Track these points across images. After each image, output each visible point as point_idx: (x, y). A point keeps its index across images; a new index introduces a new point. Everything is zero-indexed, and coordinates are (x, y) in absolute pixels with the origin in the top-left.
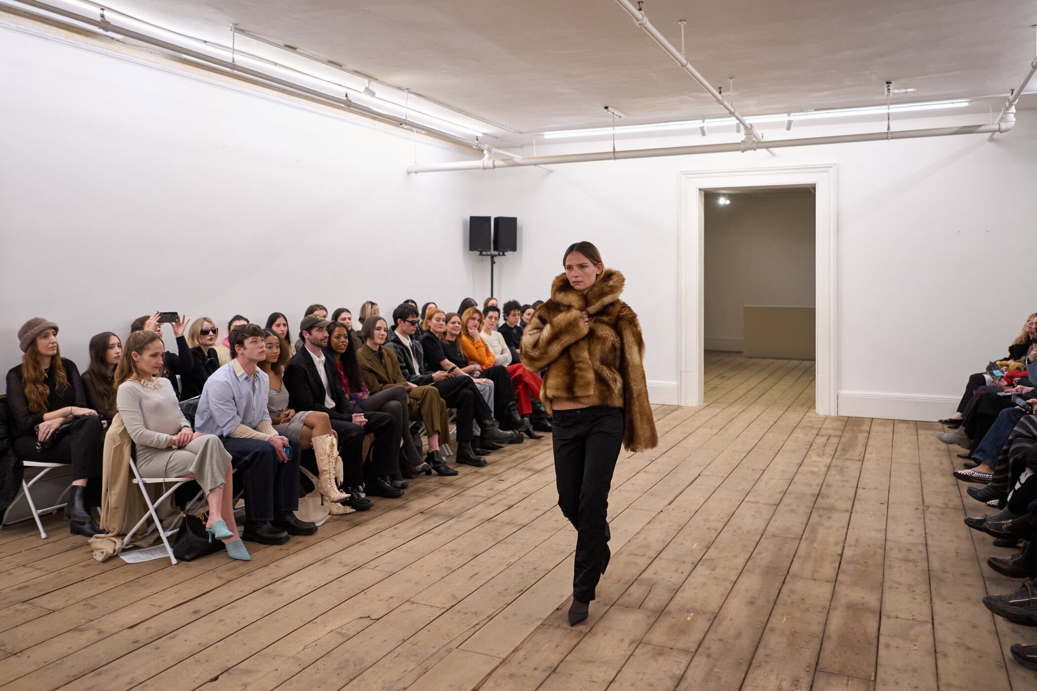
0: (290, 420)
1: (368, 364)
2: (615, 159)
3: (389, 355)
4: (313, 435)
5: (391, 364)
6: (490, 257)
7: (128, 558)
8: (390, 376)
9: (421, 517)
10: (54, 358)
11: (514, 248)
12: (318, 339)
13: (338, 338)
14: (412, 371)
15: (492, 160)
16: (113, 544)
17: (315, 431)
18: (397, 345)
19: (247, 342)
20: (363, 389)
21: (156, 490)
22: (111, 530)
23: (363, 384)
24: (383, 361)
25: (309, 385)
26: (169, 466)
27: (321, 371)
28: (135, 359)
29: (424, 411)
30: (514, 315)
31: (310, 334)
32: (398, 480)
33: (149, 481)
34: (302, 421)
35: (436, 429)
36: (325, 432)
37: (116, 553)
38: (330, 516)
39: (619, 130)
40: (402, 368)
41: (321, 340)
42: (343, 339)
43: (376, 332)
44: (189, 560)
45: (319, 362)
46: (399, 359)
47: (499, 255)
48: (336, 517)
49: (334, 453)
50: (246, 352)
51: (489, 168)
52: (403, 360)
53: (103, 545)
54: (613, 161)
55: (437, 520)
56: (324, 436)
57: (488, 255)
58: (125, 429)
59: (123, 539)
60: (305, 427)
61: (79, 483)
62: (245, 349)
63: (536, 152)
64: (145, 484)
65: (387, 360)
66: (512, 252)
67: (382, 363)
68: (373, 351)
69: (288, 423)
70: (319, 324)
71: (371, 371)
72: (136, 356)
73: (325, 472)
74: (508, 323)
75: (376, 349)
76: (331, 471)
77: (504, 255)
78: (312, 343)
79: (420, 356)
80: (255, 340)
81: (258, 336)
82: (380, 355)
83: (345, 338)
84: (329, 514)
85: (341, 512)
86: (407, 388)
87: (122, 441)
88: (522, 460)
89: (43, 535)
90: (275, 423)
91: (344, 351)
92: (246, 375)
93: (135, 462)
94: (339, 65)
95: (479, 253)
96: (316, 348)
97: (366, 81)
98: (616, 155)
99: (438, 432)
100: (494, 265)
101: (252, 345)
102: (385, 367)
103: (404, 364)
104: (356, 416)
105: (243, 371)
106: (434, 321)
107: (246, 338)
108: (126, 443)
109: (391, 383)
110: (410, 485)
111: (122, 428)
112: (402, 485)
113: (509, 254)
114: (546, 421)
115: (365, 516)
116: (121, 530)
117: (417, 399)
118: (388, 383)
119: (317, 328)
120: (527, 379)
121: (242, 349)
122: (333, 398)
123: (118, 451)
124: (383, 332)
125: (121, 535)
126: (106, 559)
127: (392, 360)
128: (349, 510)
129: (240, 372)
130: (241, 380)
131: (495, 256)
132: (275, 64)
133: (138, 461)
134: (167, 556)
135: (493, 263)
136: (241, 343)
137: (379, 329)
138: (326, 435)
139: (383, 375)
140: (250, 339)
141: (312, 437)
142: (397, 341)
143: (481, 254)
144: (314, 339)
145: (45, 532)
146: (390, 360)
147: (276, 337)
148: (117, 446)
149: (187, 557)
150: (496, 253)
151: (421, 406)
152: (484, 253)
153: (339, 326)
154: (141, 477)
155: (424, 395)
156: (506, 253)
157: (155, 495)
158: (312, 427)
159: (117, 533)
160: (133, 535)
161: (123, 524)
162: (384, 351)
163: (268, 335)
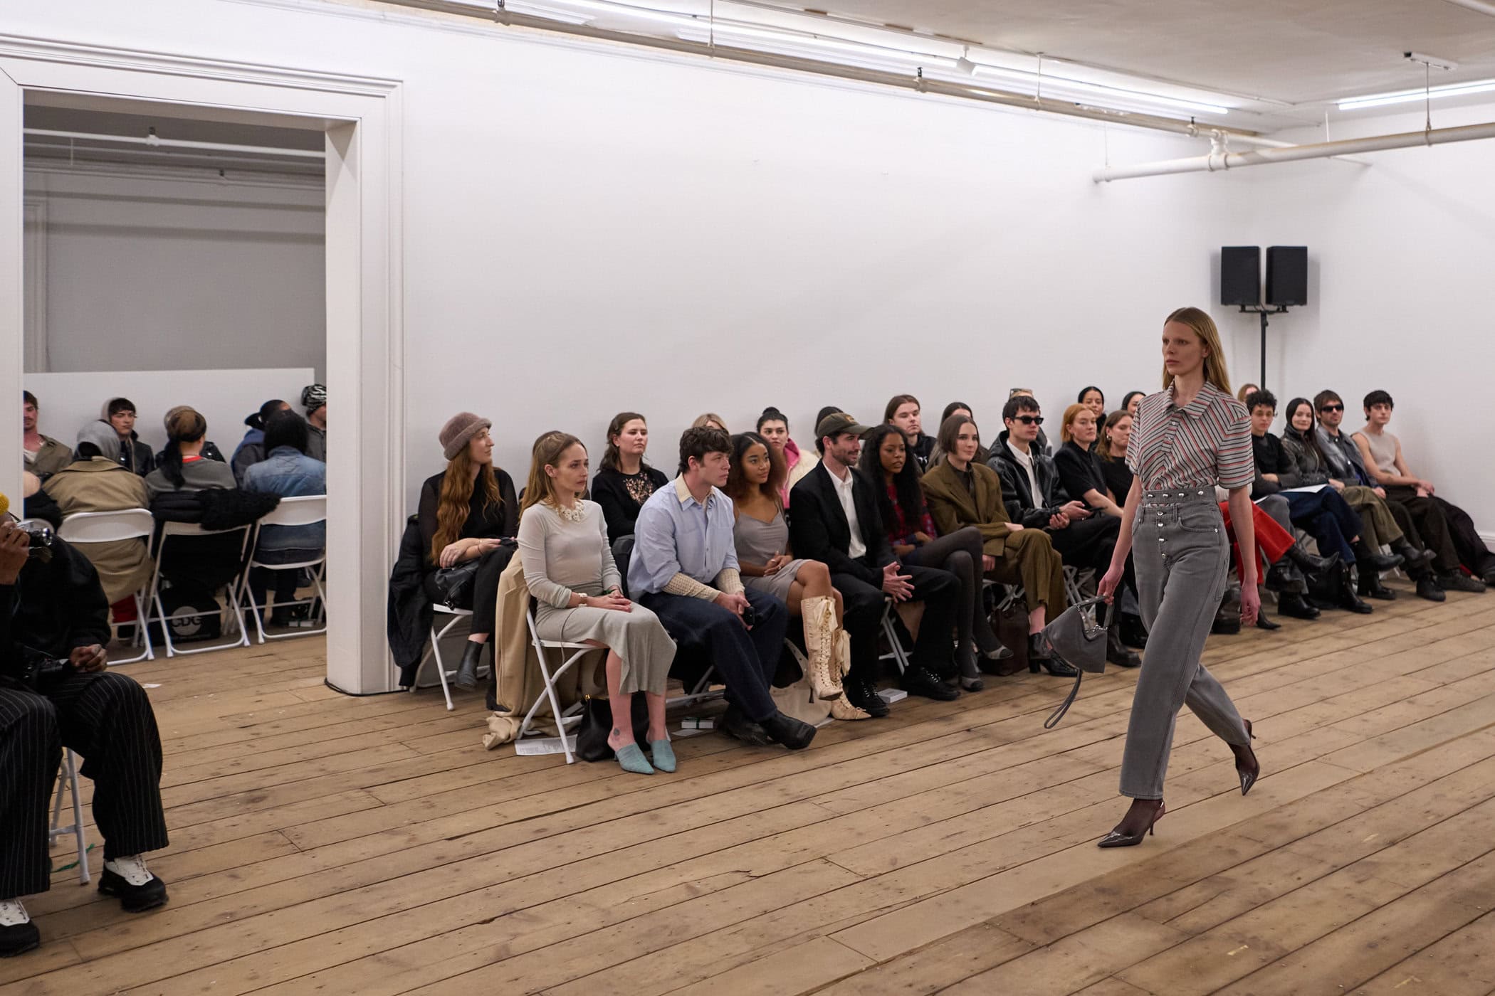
0: (778, 570)
1: (945, 491)
2: (1430, 144)
3: (985, 479)
4: (804, 596)
5: (985, 491)
6: (1259, 315)
7: (521, 749)
8: (980, 512)
9: (964, 735)
10: (484, 466)
11: (1301, 299)
12: (845, 451)
13: (890, 450)
14: (1028, 503)
15: (1223, 155)
16: (509, 725)
17: (806, 591)
18: (1003, 462)
19: (708, 458)
21: (554, 656)
22: (509, 707)
24: (971, 487)
26: (566, 628)
27: (845, 500)
28: (550, 475)
29: (1025, 568)
30: (1260, 414)
31: (835, 443)
32: (968, 677)
33: (548, 644)
34: (793, 573)
35: (1039, 598)
36: (822, 592)
37: (510, 740)
39: (1438, 93)
40: (1005, 498)
41: (850, 453)
42: (898, 453)
43: (960, 442)
44: (591, 761)
45: (842, 486)
46: (1004, 485)
47: (1278, 311)
48: (839, 723)
49: (830, 624)
50: (702, 470)
51: (1220, 168)
52: (1012, 486)
53: (501, 726)
54: (1426, 147)
55: (981, 744)
56: (816, 599)
57: (1258, 311)
58: (522, 571)
59: (522, 722)
60: (796, 583)
61: (475, 638)
62: (703, 465)
63: (1329, 135)
64: (543, 648)
65: (980, 485)
66: (1297, 307)
67: (968, 490)
68: (956, 471)
69: (773, 576)
71: (949, 501)
72: (551, 470)
73: (815, 654)
75: (963, 467)
76: (824, 652)
77: (1284, 310)
78: (834, 456)
79: (1046, 481)
80: (717, 457)
82: (967, 477)
83: (901, 449)
84: (830, 716)
85: (848, 716)
89: (450, 706)
91: (899, 470)
92: (692, 501)
93: (534, 617)
94: (908, 30)
95: (1239, 308)
96: (839, 465)
97: (961, 47)
98: (1432, 136)
99: (1041, 602)
100: (1267, 329)
101: (712, 464)
102: (974, 497)
103: (1015, 493)
105: (689, 495)
106: (1077, 425)
108: (524, 590)
109: (980, 522)
110: (985, 685)
111: (520, 569)
112: (974, 684)
113: (1294, 309)
114: (1301, 599)
115: (880, 725)
116: (522, 708)
117: (1015, 549)
118: (977, 522)
119: (847, 435)
121: (698, 465)
123: (512, 598)
124: (970, 442)
125: (520, 716)
126: (493, 746)
127: (987, 486)
129: (685, 495)
130: (685, 507)
131: (1271, 313)
132: (815, 36)
133: (538, 616)
134: (562, 752)
135: (1264, 325)
136: (698, 457)
137: (963, 437)
138: (819, 598)
139: (969, 509)
140: (713, 454)
141: (801, 599)
142: (1007, 455)
143: (1243, 310)
144: (840, 451)
145: (453, 702)
146: (984, 485)
148: (510, 594)
149: (589, 756)
150: (1272, 308)
151: (1021, 559)
152: (1247, 308)
153: (892, 432)
154: (539, 639)
155: (1026, 542)
156: (1288, 308)
157: (553, 665)
158: (803, 584)
159: (516, 713)
160: (534, 718)
161: (523, 701)
162: (975, 471)
163: (751, 443)
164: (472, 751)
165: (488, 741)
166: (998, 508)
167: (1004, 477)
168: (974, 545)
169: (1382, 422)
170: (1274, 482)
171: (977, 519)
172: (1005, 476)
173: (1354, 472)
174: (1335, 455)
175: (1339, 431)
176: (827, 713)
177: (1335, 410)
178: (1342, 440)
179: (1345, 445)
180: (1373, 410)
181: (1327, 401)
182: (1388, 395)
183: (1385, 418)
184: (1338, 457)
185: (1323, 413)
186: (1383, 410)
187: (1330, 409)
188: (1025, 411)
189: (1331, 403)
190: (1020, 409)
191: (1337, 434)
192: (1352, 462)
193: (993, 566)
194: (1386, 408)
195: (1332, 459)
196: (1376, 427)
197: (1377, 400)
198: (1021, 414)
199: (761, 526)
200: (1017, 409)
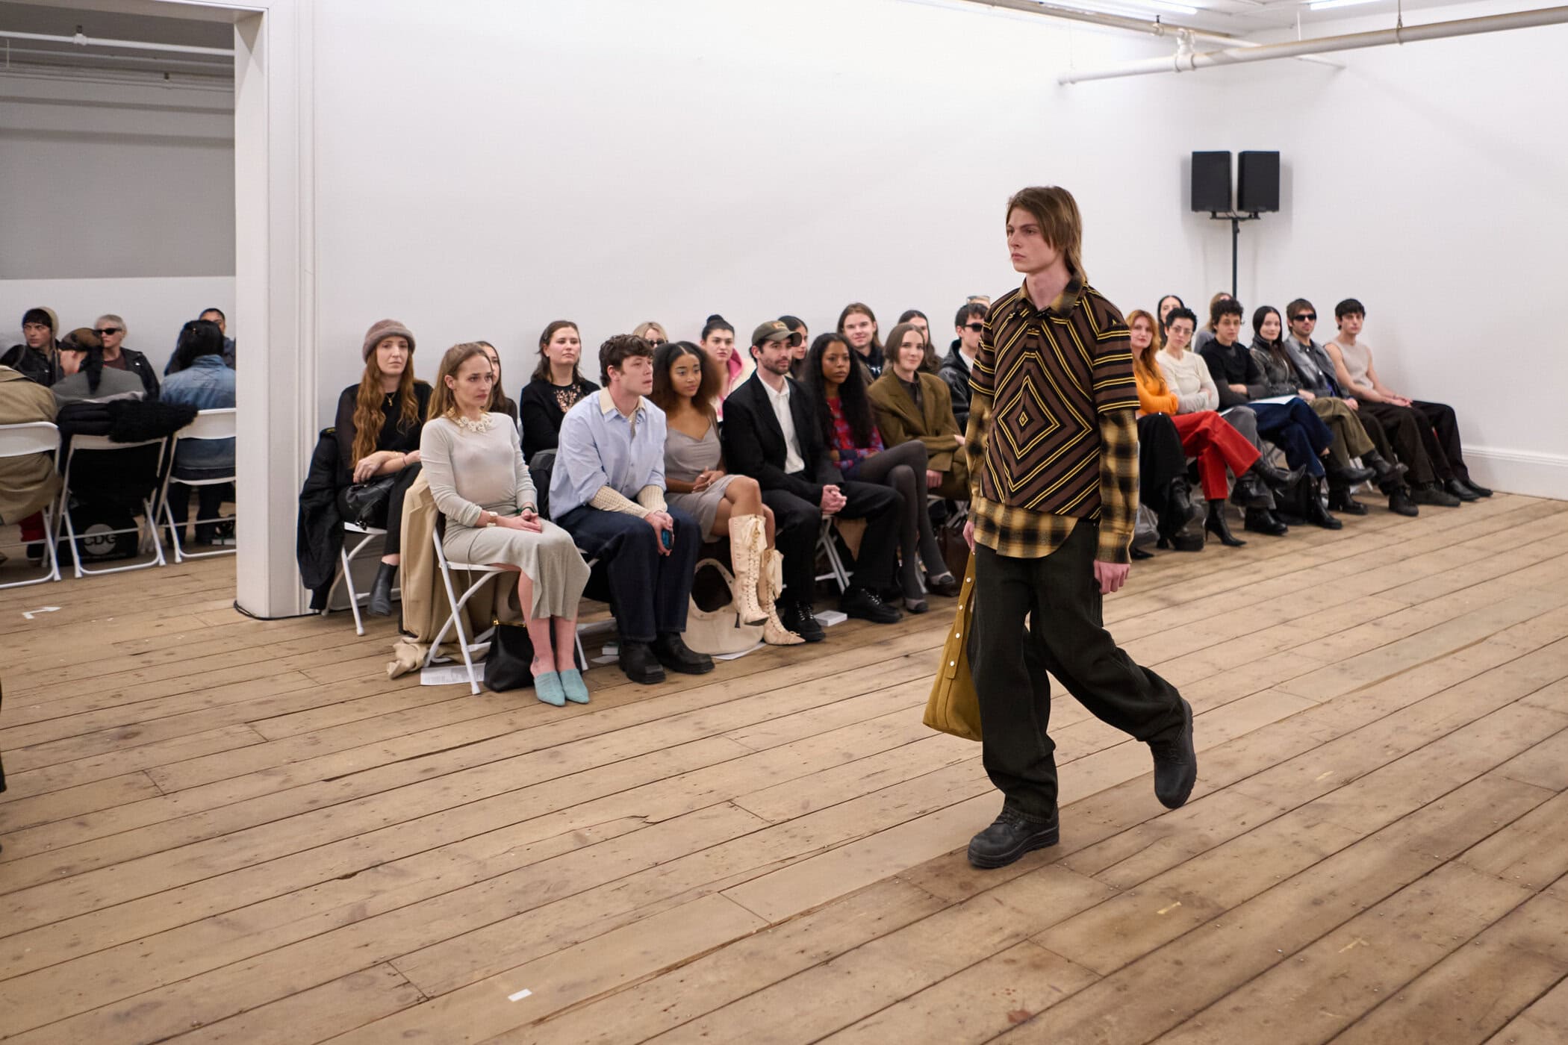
0: (708, 486)
1: (892, 404)
3: (934, 389)
4: (731, 515)
5: (933, 403)
6: (1230, 222)
7: (426, 678)
8: (928, 424)
11: (1273, 205)
12: (771, 361)
13: (833, 359)
16: (415, 652)
17: (735, 509)
18: (955, 373)
19: (627, 364)
20: (873, 443)
21: (461, 579)
22: (416, 633)
23: (875, 435)
24: (919, 398)
25: (757, 434)
26: (474, 549)
27: (781, 412)
28: (452, 386)
30: (1227, 323)
31: (762, 352)
32: (912, 598)
34: (723, 490)
36: (751, 509)
37: (416, 668)
38: (762, 645)
40: (956, 410)
41: (777, 362)
42: (840, 362)
43: (903, 351)
44: (503, 690)
46: (955, 396)
47: (1250, 217)
50: (624, 379)
51: (1187, 69)
52: (963, 397)
53: (408, 653)
55: (919, 671)
56: (745, 518)
57: (1226, 218)
58: (430, 488)
59: (429, 648)
60: (725, 500)
62: (623, 373)
64: (450, 571)
65: (929, 399)
66: (1269, 214)
67: (915, 402)
68: (902, 382)
69: (701, 493)
70: (773, 336)
71: (894, 414)
72: (451, 379)
73: (743, 575)
74: (1218, 337)
75: (909, 377)
76: (751, 574)
77: (1256, 217)
78: (764, 366)
80: (638, 361)
81: (644, 355)
82: (914, 388)
83: (845, 359)
84: (763, 640)
85: (781, 641)
86: (952, 444)
87: (424, 504)
88: (1169, 581)
89: (360, 631)
90: (670, 492)
91: (843, 380)
92: (615, 413)
93: (441, 535)
95: (1210, 214)
96: (773, 375)
100: (1239, 237)
101: (634, 370)
102: (922, 408)
104: (830, 491)
105: (612, 406)
107: (627, 356)
109: (928, 435)
110: (930, 607)
111: (427, 486)
112: (918, 606)
113: (1266, 216)
114: (1268, 514)
116: (429, 633)
118: (925, 435)
119: (771, 343)
120: (1217, 438)
121: (618, 373)
122: (803, 456)
123: (418, 517)
124: (914, 351)
125: (427, 642)
126: (397, 674)
127: (936, 397)
128: (794, 638)
129: (608, 406)
130: (607, 419)
131: (1243, 219)
133: (446, 536)
134: (467, 681)
135: (1236, 232)
136: (618, 365)
137: (908, 345)
138: (750, 516)
139: (916, 421)
140: (632, 359)
141: (729, 518)
142: (959, 365)
143: (1214, 217)
145: (363, 626)
146: (933, 396)
147: (693, 357)
148: (415, 512)
149: (501, 685)
150: (1242, 214)
152: (1219, 214)
153: (835, 341)
154: (446, 560)
156: (1260, 215)
157: (459, 588)
158: (732, 501)
159: (425, 639)
160: (442, 644)
161: (430, 626)
162: (924, 382)
163: (681, 353)
164: (373, 680)
165: (391, 668)
166: (947, 420)
167: (955, 388)
168: (918, 460)
169: (1354, 332)
170: (1242, 394)
171: (925, 433)
172: (956, 386)
173: (1326, 383)
174: (1307, 365)
175: (1311, 341)
176: (760, 638)
177: (1307, 319)
178: (1313, 350)
179: (1316, 355)
180: (1345, 320)
181: (1300, 310)
182: (1359, 304)
183: (1356, 328)
184: (1309, 368)
185: (1295, 322)
186: (1355, 319)
187: (1302, 318)
188: (975, 318)
189: (1304, 312)
190: (970, 316)
191: (1308, 344)
192: (1324, 373)
193: (940, 482)
194: (1358, 317)
195: (1303, 369)
196: (1349, 337)
197: (1349, 309)
198: (971, 321)
199: (691, 442)
200: (967, 316)
